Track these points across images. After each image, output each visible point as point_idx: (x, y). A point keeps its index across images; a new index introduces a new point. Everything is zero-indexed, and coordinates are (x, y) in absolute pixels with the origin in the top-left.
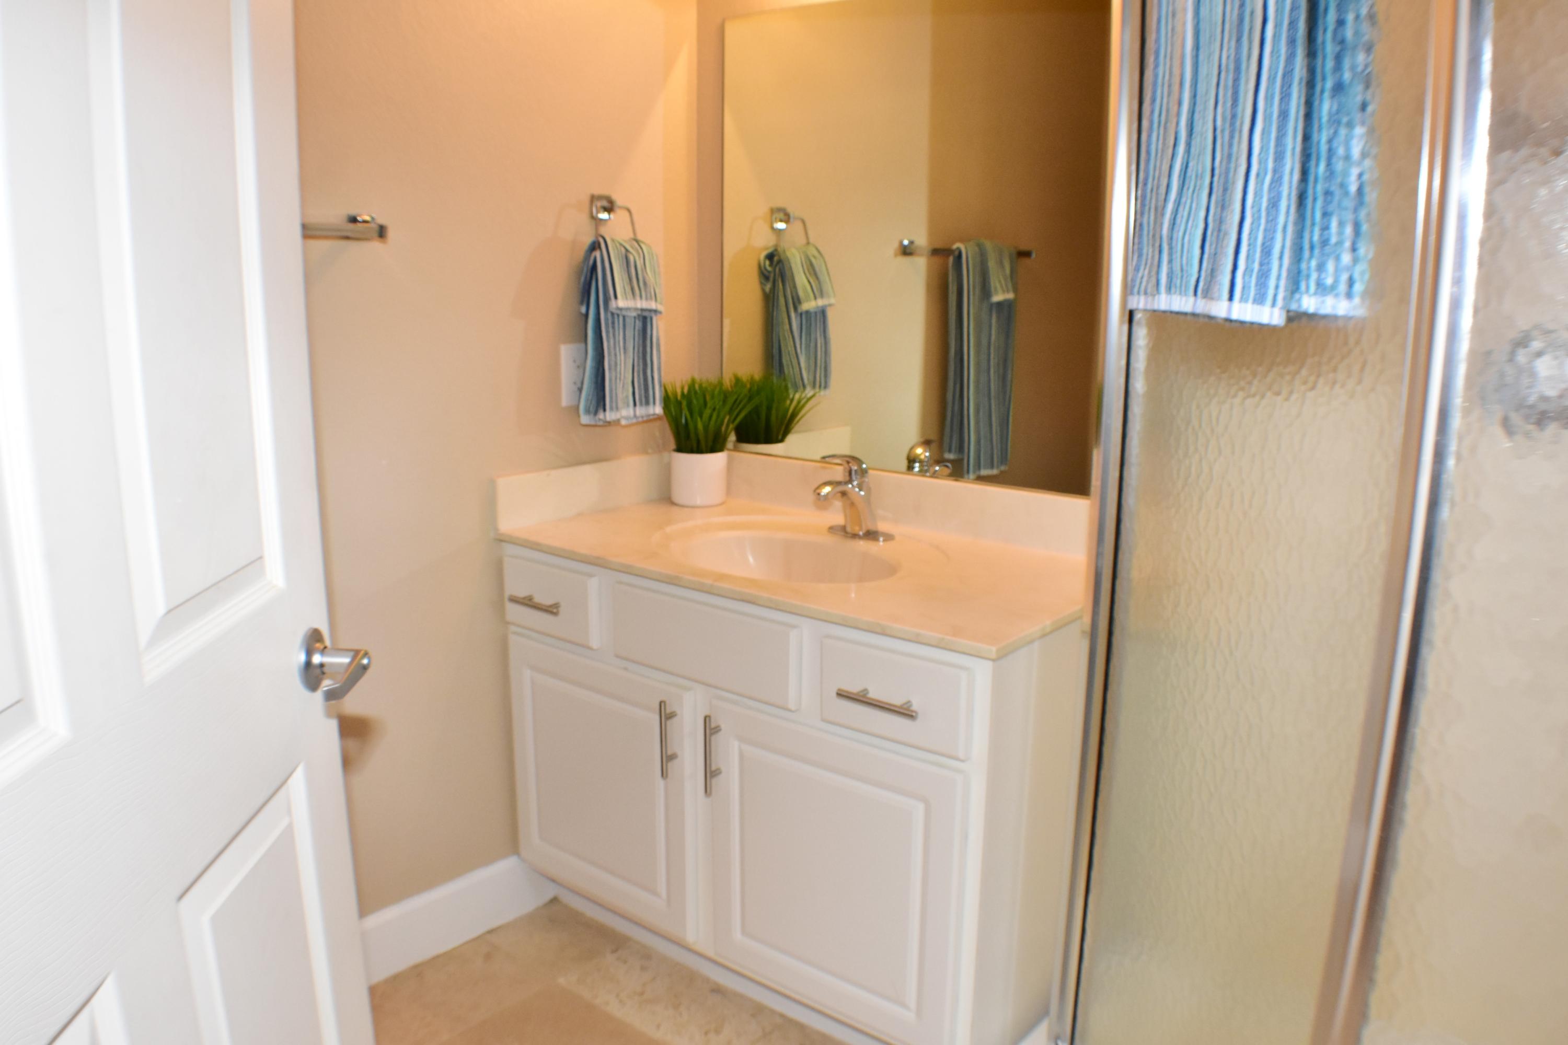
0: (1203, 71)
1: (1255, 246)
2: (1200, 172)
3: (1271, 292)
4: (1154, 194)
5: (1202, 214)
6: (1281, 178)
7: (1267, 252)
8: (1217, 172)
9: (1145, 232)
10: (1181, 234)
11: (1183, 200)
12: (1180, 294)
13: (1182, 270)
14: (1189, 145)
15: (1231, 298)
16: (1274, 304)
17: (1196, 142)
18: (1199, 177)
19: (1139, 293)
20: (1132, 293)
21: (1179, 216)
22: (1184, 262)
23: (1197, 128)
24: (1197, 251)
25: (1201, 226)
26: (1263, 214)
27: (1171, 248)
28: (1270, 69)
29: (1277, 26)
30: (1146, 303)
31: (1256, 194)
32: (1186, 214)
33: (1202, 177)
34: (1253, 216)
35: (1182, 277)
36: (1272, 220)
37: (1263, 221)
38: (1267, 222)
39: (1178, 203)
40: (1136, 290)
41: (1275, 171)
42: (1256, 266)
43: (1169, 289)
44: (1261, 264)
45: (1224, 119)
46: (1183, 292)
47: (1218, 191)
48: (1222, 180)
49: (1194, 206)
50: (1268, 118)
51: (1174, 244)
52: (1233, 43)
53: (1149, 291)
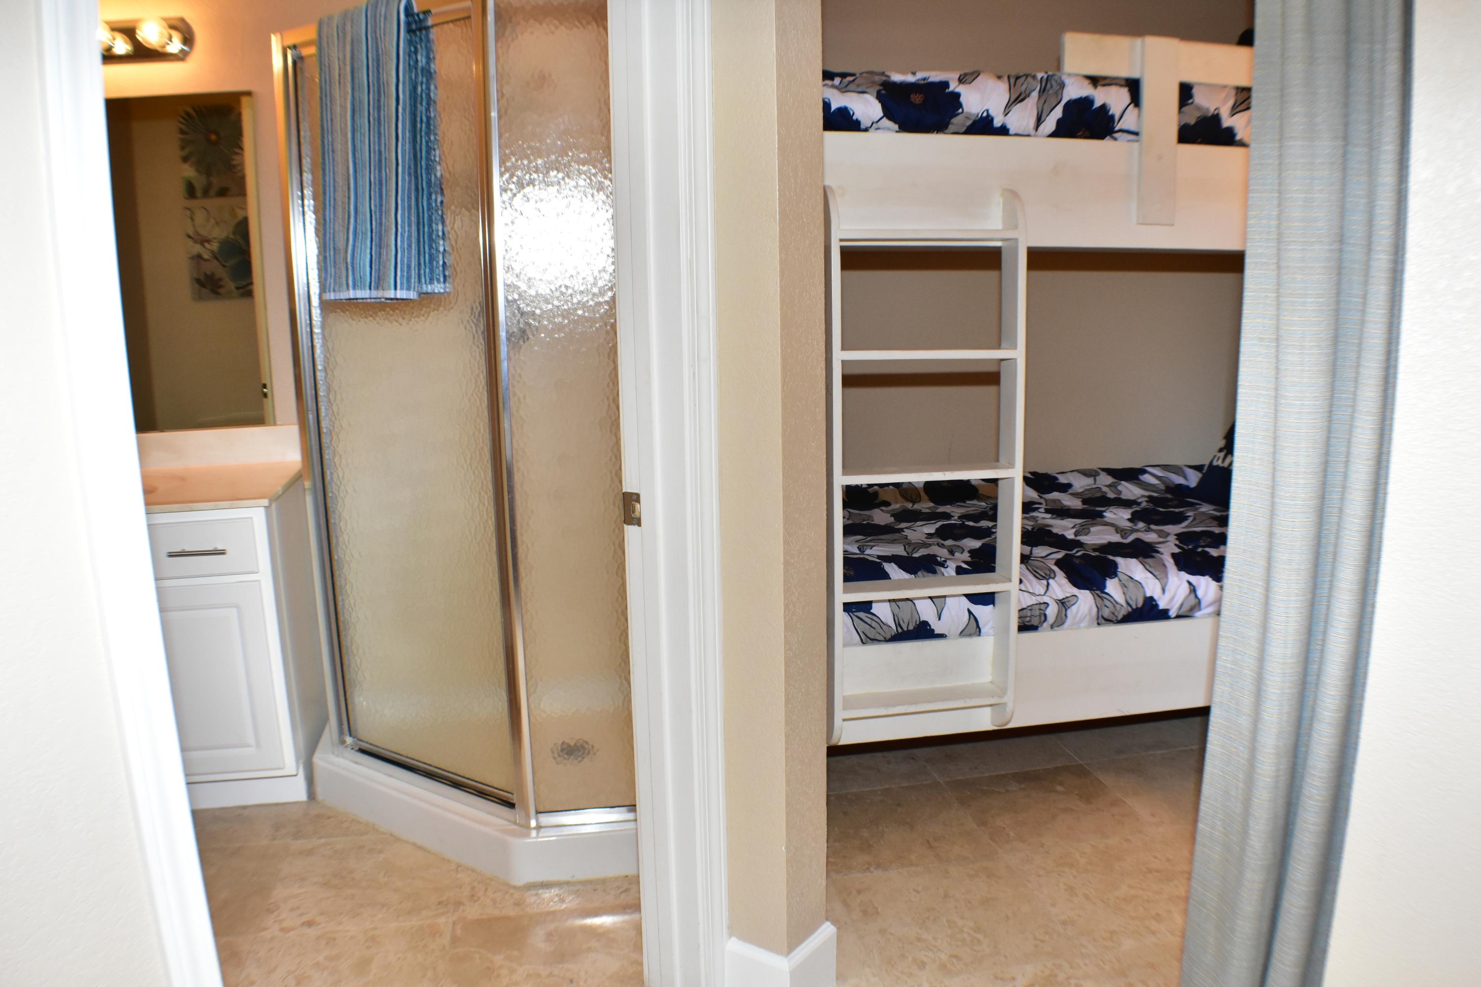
0: (360, 182)
1: (404, 265)
2: (364, 230)
3: (413, 287)
4: (332, 241)
5: (368, 251)
6: (411, 234)
7: (409, 267)
8: (374, 231)
9: (328, 261)
10: (358, 261)
11: (357, 244)
12: (361, 290)
13: (361, 278)
14: (356, 218)
15: (396, 288)
16: (414, 290)
17: (360, 216)
18: (365, 233)
19: (330, 291)
20: (325, 292)
21: (356, 253)
22: (362, 274)
23: (360, 209)
24: (368, 269)
25: (368, 256)
26: (406, 251)
27: (353, 268)
28: (402, 186)
29: (404, 167)
30: (335, 296)
31: (401, 241)
32: (359, 252)
33: (366, 234)
34: (401, 251)
35: (361, 281)
36: (410, 253)
37: (406, 254)
38: (408, 253)
39: (354, 246)
40: (327, 290)
41: (409, 231)
42: (405, 274)
43: (354, 288)
44: (408, 273)
45: (375, 206)
46: (362, 288)
47: (376, 239)
48: (378, 235)
49: (363, 247)
50: (403, 207)
51: (355, 265)
52: (377, 172)
53: (336, 289)
